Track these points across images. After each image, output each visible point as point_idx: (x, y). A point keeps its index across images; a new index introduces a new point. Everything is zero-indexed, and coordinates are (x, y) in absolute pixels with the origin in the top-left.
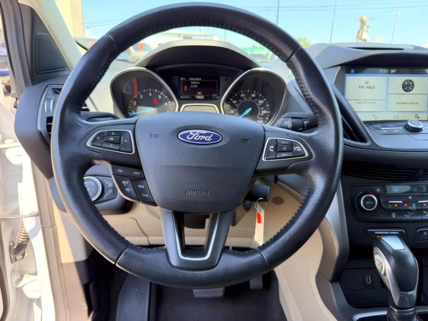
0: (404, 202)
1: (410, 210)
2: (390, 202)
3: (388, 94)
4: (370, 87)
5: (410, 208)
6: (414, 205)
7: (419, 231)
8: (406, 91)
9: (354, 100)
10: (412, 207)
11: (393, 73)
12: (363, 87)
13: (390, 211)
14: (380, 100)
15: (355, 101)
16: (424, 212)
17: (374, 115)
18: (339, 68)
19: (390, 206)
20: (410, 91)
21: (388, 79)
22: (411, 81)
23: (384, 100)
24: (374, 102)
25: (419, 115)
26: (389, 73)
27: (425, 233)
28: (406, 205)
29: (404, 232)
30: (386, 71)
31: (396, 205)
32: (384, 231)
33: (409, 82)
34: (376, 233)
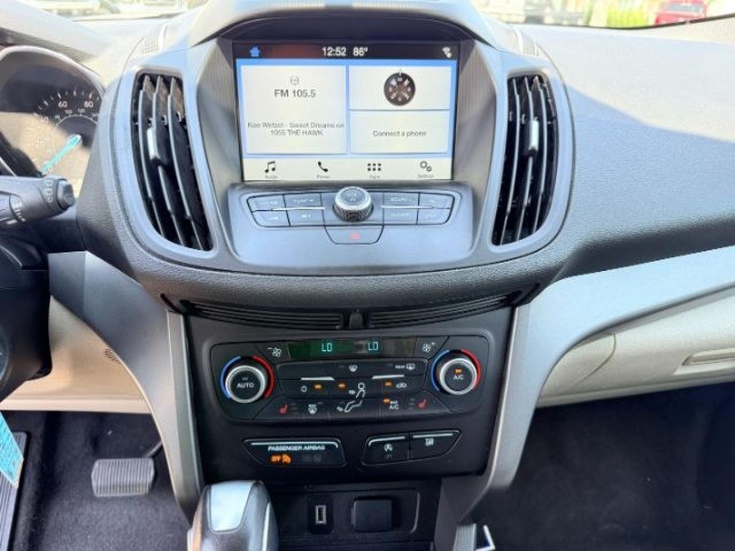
0: (338, 380)
1: (352, 397)
2: (303, 379)
3: (348, 110)
4: (301, 93)
5: (352, 392)
6: (361, 386)
7: (373, 443)
8: (395, 102)
9: (265, 125)
10: (357, 390)
11: (359, 57)
12: (285, 93)
13: (305, 401)
14: (333, 126)
15: (269, 129)
16: (386, 401)
17: (320, 164)
18: (213, 43)
19: (304, 389)
20: (405, 102)
21: (348, 71)
22: (405, 77)
23: (342, 126)
24: (316, 130)
25: (430, 162)
26: (350, 55)
27: (388, 447)
28: (342, 386)
29: (337, 446)
30: (341, 51)
31: (318, 387)
32: (289, 445)
33: (400, 80)
34: (270, 448)
